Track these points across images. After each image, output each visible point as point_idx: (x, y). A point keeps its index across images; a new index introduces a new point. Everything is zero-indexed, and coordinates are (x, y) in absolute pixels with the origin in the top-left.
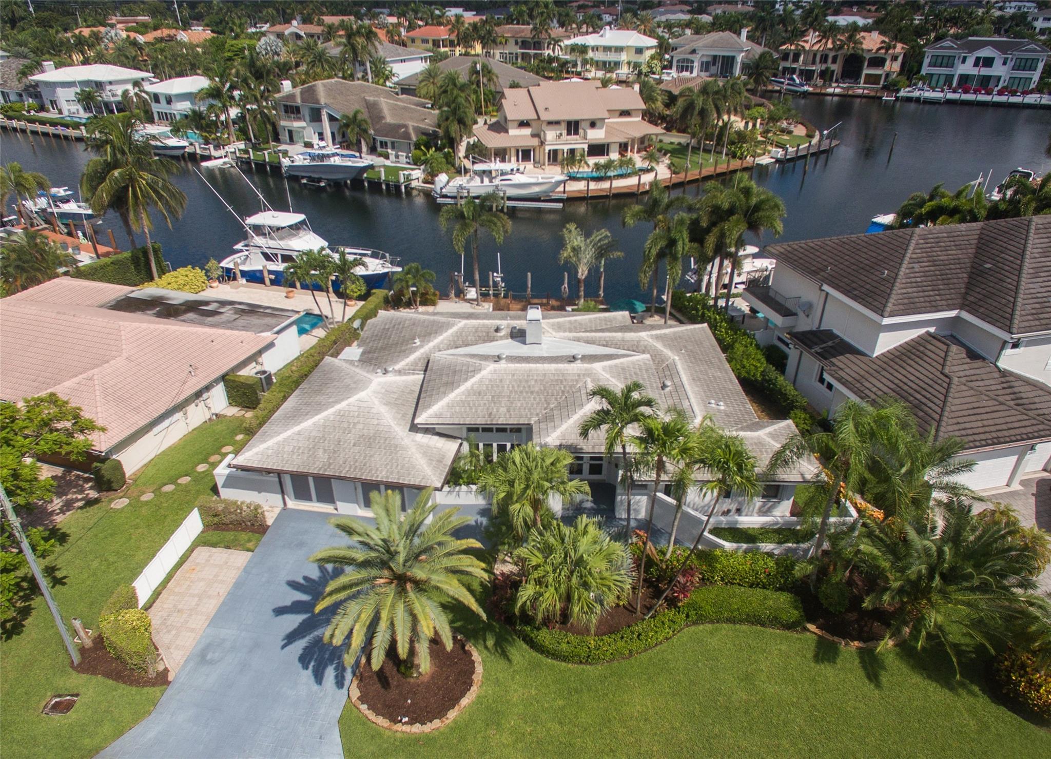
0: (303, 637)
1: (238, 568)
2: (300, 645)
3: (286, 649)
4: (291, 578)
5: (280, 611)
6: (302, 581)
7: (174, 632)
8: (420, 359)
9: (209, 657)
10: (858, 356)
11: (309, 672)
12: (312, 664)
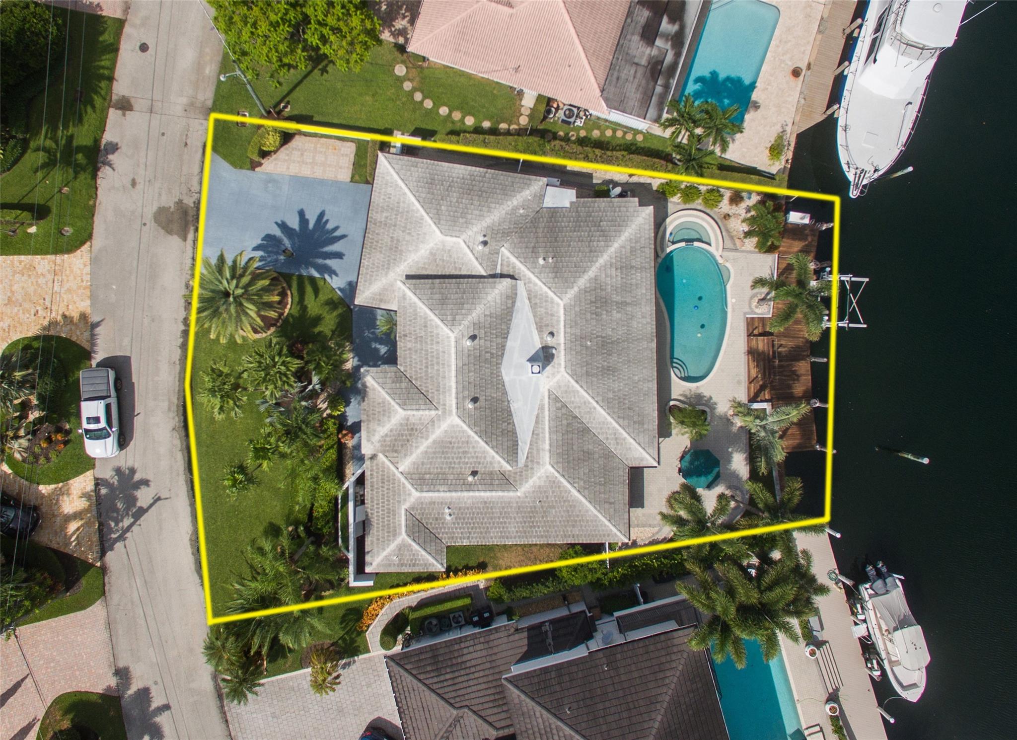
0: (283, 232)
1: (336, 177)
2: (277, 232)
3: (275, 225)
4: (327, 212)
5: (301, 214)
6: (324, 220)
7: (287, 158)
8: (514, 267)
9: (270, 185)
10: (520, 655)
11: (259, 242)
12: (265, 242)
